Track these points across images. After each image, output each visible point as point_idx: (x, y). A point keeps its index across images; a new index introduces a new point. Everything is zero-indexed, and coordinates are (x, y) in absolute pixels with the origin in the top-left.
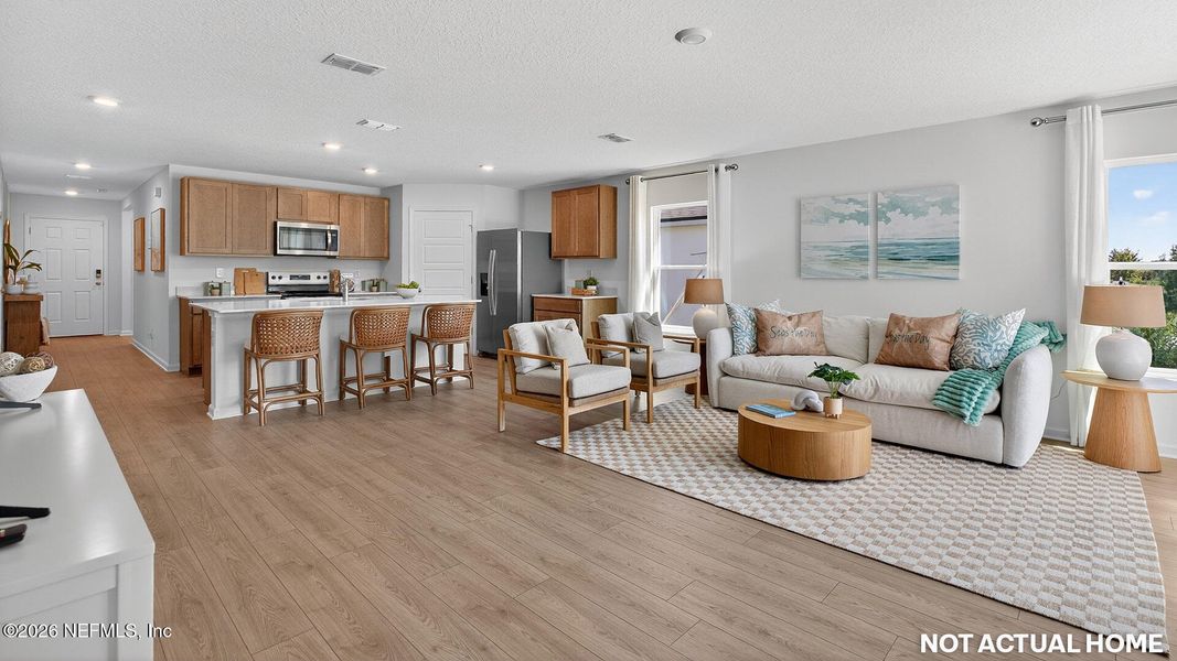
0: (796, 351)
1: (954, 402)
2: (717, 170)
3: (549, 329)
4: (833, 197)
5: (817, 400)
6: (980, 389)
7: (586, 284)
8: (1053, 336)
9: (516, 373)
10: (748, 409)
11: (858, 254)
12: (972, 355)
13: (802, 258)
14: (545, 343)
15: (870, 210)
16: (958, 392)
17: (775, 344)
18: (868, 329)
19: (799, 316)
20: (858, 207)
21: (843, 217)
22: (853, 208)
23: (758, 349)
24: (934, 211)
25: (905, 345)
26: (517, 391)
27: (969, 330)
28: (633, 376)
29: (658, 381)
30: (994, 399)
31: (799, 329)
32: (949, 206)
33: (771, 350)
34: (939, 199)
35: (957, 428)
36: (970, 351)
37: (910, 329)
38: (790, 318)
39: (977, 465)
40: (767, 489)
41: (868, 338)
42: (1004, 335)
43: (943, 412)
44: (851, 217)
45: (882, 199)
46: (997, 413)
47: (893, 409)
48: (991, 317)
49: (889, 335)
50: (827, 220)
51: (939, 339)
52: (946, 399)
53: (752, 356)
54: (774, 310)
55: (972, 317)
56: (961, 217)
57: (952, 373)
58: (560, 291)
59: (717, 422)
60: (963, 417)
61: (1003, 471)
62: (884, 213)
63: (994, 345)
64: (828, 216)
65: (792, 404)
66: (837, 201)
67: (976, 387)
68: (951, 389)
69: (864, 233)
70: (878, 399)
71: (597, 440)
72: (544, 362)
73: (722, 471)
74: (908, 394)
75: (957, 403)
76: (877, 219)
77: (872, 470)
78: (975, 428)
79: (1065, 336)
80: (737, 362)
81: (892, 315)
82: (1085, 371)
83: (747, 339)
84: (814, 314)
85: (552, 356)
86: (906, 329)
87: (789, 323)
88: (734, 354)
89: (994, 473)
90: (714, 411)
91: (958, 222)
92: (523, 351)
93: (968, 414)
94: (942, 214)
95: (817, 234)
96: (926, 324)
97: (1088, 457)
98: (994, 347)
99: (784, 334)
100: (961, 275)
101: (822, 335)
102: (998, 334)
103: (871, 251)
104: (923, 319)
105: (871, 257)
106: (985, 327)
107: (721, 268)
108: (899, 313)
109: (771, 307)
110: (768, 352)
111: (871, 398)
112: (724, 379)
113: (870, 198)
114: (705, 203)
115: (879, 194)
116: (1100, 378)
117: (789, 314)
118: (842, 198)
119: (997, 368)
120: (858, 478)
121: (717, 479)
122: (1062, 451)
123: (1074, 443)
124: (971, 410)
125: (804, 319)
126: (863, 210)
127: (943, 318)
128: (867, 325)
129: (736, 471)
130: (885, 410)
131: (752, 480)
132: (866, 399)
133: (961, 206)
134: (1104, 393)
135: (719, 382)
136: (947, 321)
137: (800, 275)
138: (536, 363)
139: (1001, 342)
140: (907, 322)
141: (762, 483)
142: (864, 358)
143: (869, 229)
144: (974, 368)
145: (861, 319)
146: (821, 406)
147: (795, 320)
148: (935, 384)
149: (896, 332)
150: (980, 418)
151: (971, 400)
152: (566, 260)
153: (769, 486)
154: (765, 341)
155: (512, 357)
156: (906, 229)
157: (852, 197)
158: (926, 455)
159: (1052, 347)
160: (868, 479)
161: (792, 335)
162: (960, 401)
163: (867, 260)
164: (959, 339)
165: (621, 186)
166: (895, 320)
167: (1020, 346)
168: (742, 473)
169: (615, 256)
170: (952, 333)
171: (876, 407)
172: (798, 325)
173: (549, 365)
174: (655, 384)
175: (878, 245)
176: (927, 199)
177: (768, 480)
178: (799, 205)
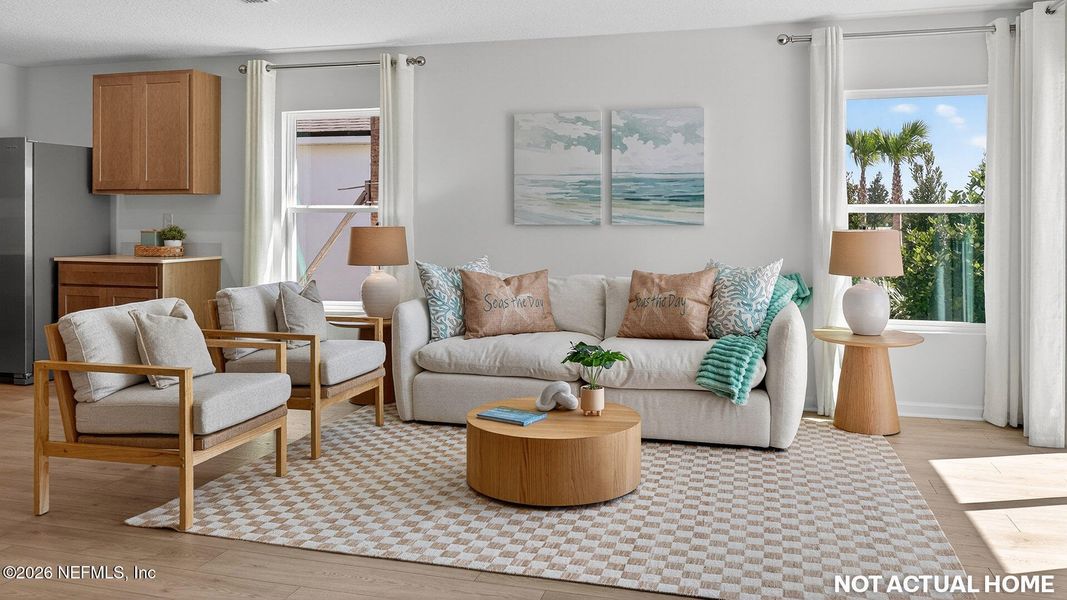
0: (519, 328)
1: (720, 378)
2: (394, 63)
3: (143, 317)
4: (556, 114)
5: (571, 395)
6: (748, 360)
7: (163, 237)
8: (801, 291)
9: (76, 402)
10: (480, 417)
11: (587, 191)
12: (732, 318)
13: (517, 197)
14: (135, 344)
15: (603, 134)
16: (725, 365)
17: (491, 320)
18: (604, 291)
19: (520, 278)
20: (588, 129)
21: (569, 143)
22: (582, 130)
23: (467, 328)
24: (677, 138)
25: (658, 311)
26: (78, 435)
27: (727, 287)
28: (293, 386)
29: (329, 390)
30: (761, 369)
31: (523, 296)
32: (692, 134)
33: (486, 329)
34: (682, 124)
35: (723, 411)
36: (730, 314)
37: (661, 290)
38: (507, 282)
39: (745, 453)
40: (529, 530)
41: (604, 304)
42: (764, 293)
43: (709, 392)
44: (580, 141)
45: (617, 121)
46: (762, 387)
47: (650, 396)
48: (749, 271)
49: (634, 299)
50: (548, 145)
51: (696, 301)
52: (712, 375)
53: (460, 340)
54: (484, 271)
55: (727, 271)
56: (707, 147)
57: (713, 342)
58: (109, 250)
59: (417, 443)
60: (730, 395)
61: (772, 455)
62: (620, 138)
63: (754, 304)
64: (550, 139)
65: (538, 401)
66: (563, 120)
67: (744, 357)
68: (716, 362)
69: (593, 164)
70: (635, 384)
71: (238, 501)
72: (132, 378)
73: (456, 516)
74: (668, 374)
75: (724, 379)
76: (610, 146)
77: (643, 480)
78: (742, 407)
79: (811, 289)
80: (439, 350)
81: (635, 273)
82: (831, 328)
83: (450, 315)
84: (537, 275)
85: (150, 366)
86: (655, 291)
87: (508, 290)
88: (430, 338)
89: (764, 459)
90: (408, 427)
91: (703, 154)
92: (93, 362)
93: (736, 391)
94: (685, 143)
95: (537, 163)
96: (680, 282)
97: (838, 426)
98: (754, 307)
99: (502, 304)
100: (707, 218)
101: (549, 304)
102: (758, 290)
103: (603, 187)
104: (675, 276)
105: (604, 195)
106: (743, 284)
107: (401, 212)
108: (645, 269)
109: (479, 268)
110: (481, 333)
111: (623, 384)
112: (423, 376)
113: (602, 117)
114: (375, 112)
115: (614, 113)
116: (845, 334)
117: (508, 276)
118: (568, 116)
119: (758, 332)
120: (631, 493)
121: (453, 528)
122: (814, 423)
123: (821, 412)
124: (740, 386)
125: (526, 282)
126: (594, 133)
127: (700, 274)
128: (603, 288)
129: (477, 512)
130: (640, 397)
131: (501, 520)
132: (618, 385)
133: (707, 133)
134: (851, 351)
135: (412, 382)
136: (704, 279)
137: (513, 221)
138: (116, 380)
139: (760, 300)
140: (657, 281)
141: (517, 523)
142: (600, 332)
143: (601, 158)
144: (736, 334)
145: (598, 278)
146: (576, 402)
147: (515, 283)
148: (697, 360)
149: (644, 294)
150: (748, 395)
151: (739, 373)
152: (120, 198)
153: (528, 524)
154: (477, 316)
155: (66, 374)
156: (645, 160)
157: (582, 115)
158: (689, 450)
159: (800, 301)
160: (643, 492)
161: (512, 306)
162: (728, 376)
163: (599, 199)
164: (716, 299)
165: (227, 75)
166: (640, 279)
167: (776, 304)
168: (485, 514)
169: (217, 191)
170: (708, 292)
171: (629, 395)
172: (519, 290)
173: (143, 381)
174: (324, 396)
175: (611, 180)
176: (670, 123)
177: (523, 517)
178: (512, 123)
